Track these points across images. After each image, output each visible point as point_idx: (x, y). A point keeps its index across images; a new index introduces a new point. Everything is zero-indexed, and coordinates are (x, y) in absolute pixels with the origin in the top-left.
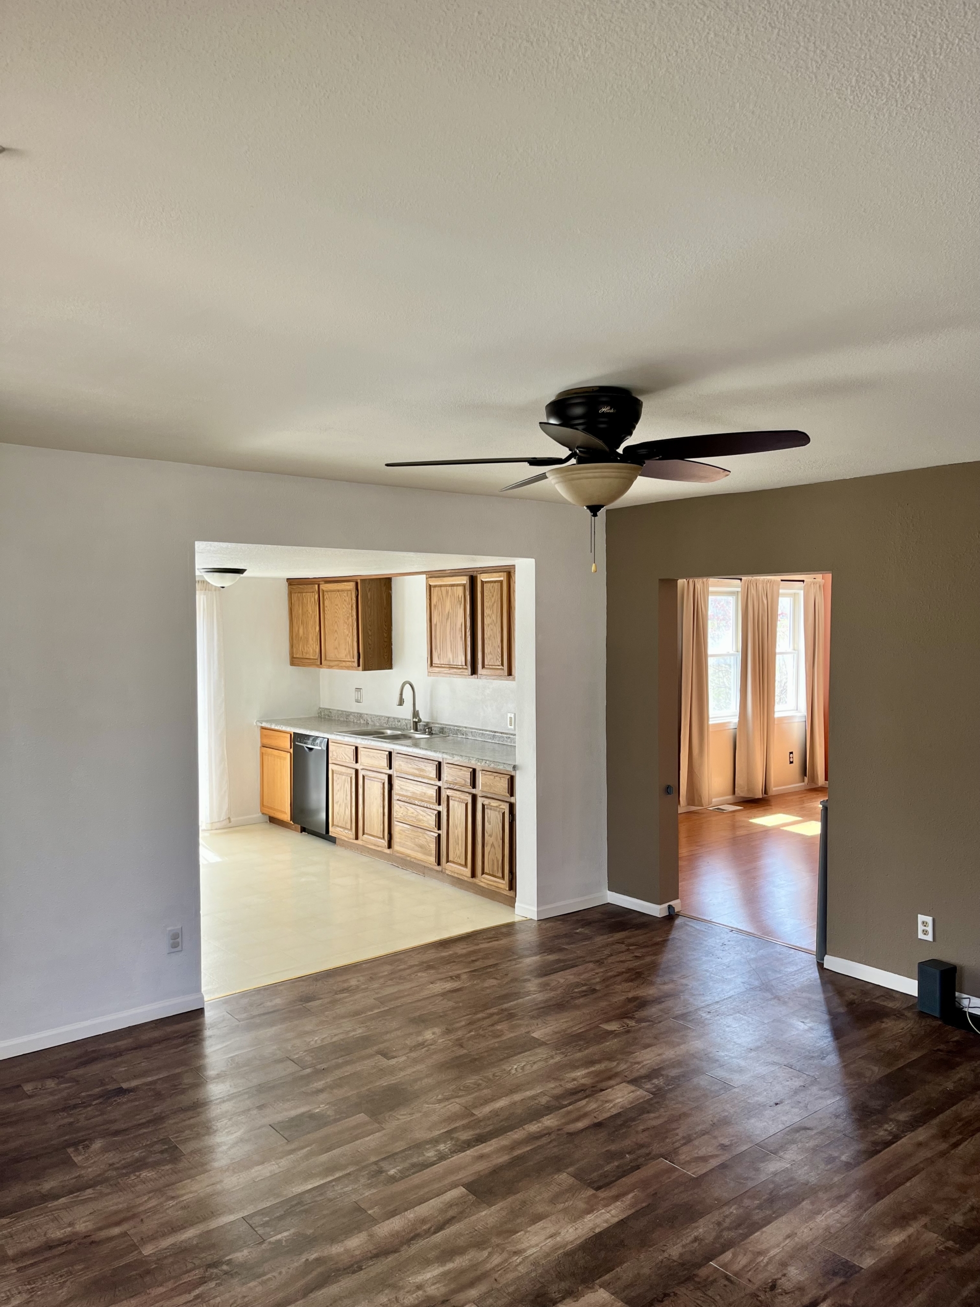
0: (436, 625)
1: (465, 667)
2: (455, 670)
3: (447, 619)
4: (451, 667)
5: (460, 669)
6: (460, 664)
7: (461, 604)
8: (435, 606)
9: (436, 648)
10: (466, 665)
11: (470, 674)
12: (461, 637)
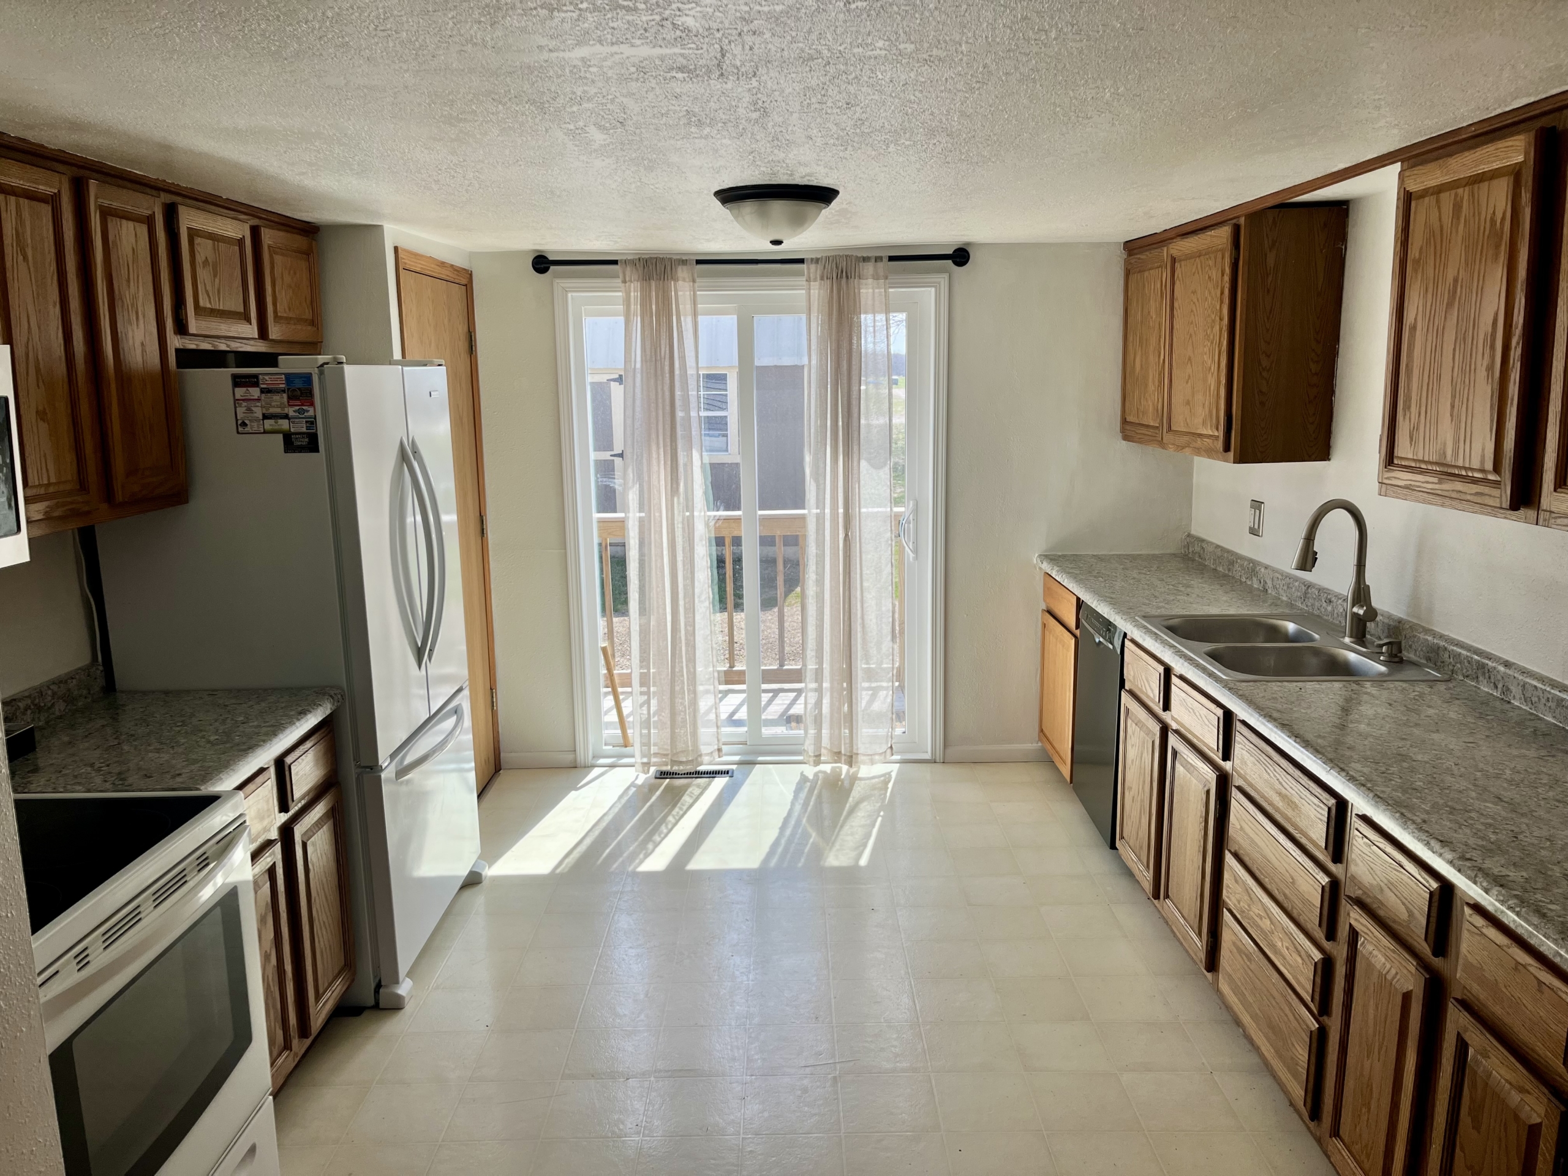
0: (1414, 328)
1: (1491, 477)
2: (1459, 486)
3: (1450, 305)
4: (1448, 473)
5: (1475, 481)
6: (1476, 464)
7: (1497, 247)
8: (1417, 262)
9: (1407, 407)
10: (1497, 469)
11: (1506, 503)
12: (1490, 368)
